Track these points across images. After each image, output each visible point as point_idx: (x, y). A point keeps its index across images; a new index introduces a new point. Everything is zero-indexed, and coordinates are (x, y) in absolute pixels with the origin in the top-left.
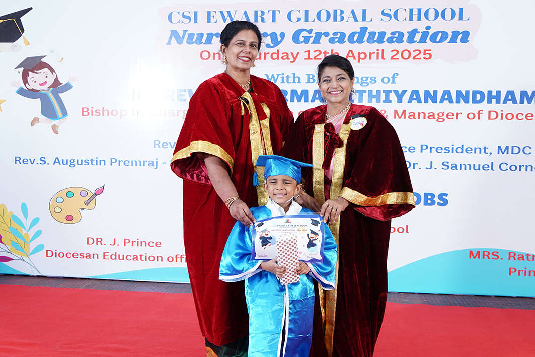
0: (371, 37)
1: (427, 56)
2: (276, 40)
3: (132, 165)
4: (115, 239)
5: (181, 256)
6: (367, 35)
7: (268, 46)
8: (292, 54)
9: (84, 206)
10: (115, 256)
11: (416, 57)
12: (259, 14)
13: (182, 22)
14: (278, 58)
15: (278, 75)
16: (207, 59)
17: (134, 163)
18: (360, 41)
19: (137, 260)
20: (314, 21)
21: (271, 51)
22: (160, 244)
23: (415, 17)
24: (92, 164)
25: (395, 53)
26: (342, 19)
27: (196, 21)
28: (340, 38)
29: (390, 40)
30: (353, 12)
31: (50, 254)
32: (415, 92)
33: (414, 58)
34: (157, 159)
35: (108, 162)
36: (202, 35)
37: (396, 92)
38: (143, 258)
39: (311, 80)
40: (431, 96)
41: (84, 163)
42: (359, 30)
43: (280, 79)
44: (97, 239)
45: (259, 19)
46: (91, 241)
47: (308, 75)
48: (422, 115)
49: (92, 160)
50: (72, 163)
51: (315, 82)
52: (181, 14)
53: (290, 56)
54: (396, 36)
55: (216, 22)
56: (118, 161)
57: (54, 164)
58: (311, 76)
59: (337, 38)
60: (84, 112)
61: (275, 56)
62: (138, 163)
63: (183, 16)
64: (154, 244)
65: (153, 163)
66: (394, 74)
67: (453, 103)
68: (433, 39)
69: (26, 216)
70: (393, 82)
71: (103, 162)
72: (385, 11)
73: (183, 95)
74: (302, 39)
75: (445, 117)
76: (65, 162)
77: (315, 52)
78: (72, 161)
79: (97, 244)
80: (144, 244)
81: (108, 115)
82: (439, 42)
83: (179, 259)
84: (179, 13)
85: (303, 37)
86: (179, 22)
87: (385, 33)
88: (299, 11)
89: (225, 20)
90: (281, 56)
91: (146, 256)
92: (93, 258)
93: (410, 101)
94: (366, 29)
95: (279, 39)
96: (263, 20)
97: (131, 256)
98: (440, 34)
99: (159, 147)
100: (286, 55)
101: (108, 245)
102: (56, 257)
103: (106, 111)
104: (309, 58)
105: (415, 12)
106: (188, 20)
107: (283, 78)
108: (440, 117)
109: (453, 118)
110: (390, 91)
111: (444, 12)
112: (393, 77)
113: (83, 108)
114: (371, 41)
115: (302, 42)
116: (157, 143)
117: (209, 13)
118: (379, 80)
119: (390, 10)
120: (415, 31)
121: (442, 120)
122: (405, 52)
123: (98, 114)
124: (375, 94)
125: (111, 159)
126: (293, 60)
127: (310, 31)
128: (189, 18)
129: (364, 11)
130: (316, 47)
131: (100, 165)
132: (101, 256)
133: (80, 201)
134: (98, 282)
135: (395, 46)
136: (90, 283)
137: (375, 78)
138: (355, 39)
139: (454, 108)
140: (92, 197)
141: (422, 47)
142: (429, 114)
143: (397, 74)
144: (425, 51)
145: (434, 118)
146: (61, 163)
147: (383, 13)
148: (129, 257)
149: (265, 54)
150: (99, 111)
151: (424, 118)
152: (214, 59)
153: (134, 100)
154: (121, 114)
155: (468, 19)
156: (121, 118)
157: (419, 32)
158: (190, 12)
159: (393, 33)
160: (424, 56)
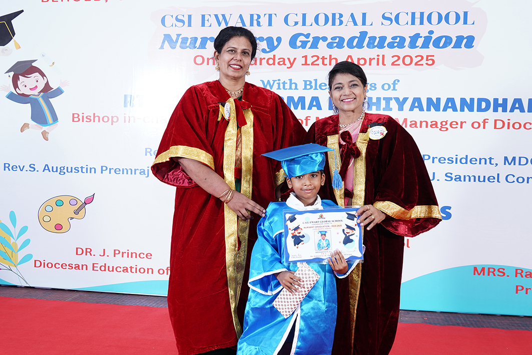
0: (371, 41)
1: (430, 62)
2: (272, 44)
3: (123, 173)
4: (104, 250)
6: (367, 40)
7: (264, 51)
8: (289, 59)
9: (74, 216)
10: (104, 268)
11: (418, 63)
12: (255, 17)
13: (176, 26)
14: (274, 64)
15: (274, 81)
16: (201, 64)
17: (125, 171)
18: (360, 46)
19: (127, 272)
20: (311, 25)
21: (267, 56)
22: (151, 255)
23: (417, 21)
24: (82, 172)
25: (396, 58)
26: (341, 23)
27: (190, 25)
28: (339, 43)
29: (391, 46)
30: (352, 15)
31: (38, 264)
32: (417, 100)
33: (416, 64)
34: (147, 167)
35: (99, 170)
36: (196, 39)
37: (397, 99)
38: (134, 270)
39: (308, 87)
40: (434, 104)
41: (74, 170)
42: (358, 35)
43: (276, 86)
44: (86, 249)
45: (255, 23)
46: (80, 251)
47: (305, 81)
48: (424, 124)
49: (82, 168)
50: (62, 171)
52: (174, 17)
53: (287, 62)
54: (398, 40)
55: (210, 26)
56: (108, 169)
57: (43, 171)
58: (308, 83)
59: (336, 42)
60: (75, 118)
61: (271, 61)
62: (129, 171)
63: (177, 19)
64: (145, 256)
65: (144, 171)
66: (395, 81)
67: (457, 111)
68: (436, 44)
69: (14, 225)
70: (394, 89)
71: (93, 170)
72: (386, 15)
74: (299, 44)
75: (448, 126)
76: (55, 170)
77: (312, 57)
78: (62, 168)
79: (86, 255)
80: (134, 255)
81: (99, 121)
82: (443, 47)
84: (172, 16)
85: (300, 41)
86: (172, 26)
87: (385, 38)
88: (296, 15)
89: (219, 24)
90: (277, 61)
91: (136, 268)
92: (82, 269)
93: (411, 109)
94: (366, 33)
95: (276, 43)
96: (259, 24)
97: (121, 268)
98: (444, 39)
99: (151, 155)
100: (282, 60)
101: (97, 255)
102: (44, 267)
103: (97, 118)
104: (306, 64)
105: (418, 16)
106: (182, 24)
107: (279, 84)
108: (443, 126)
109: (457, 127)
110: (391, 99)
111: (447, 15)
112: (394, 84)
113: (73, 114)
114: (371, 46)
115: (299, 47)
116: (148, 150)
117: (203, 16)
118: (379, 86)
119: (391, 13)
120: (417, 36)
121: (445, 129)
122: (406, 57)
123: (89, 120)
124: (375, 101)
125: (102, 167)
126: (289, 65)
127: (308, 36)
128: (183, 22)
129: (364, 15)
130: (314, 52)
131: (91, 172)
132: (90, 267)
133: (69, 210)
134: (86, 295)
135: (396, 51)
136: (78, 295)
137: (375, 84)
138: (354, 44)
139: (458, 116)
140: (81, 206)
141: (425, 52)
142: (431, 122)
143: (398, 81)
144: (427, 56)
145: (437, 127)
146: (51, 170)
147: (384, 17)
148: (119, 269)
149: (261, 59)
150: (90, 117)
151: (427, 127)
152: (208, 64)
153: (125, 106)
154: (112, 120)
155: (473, 24)
156: (112, 124)
157: (422, 37)
158: (183, 16)
159: (394, 38)
160: (427, 62)
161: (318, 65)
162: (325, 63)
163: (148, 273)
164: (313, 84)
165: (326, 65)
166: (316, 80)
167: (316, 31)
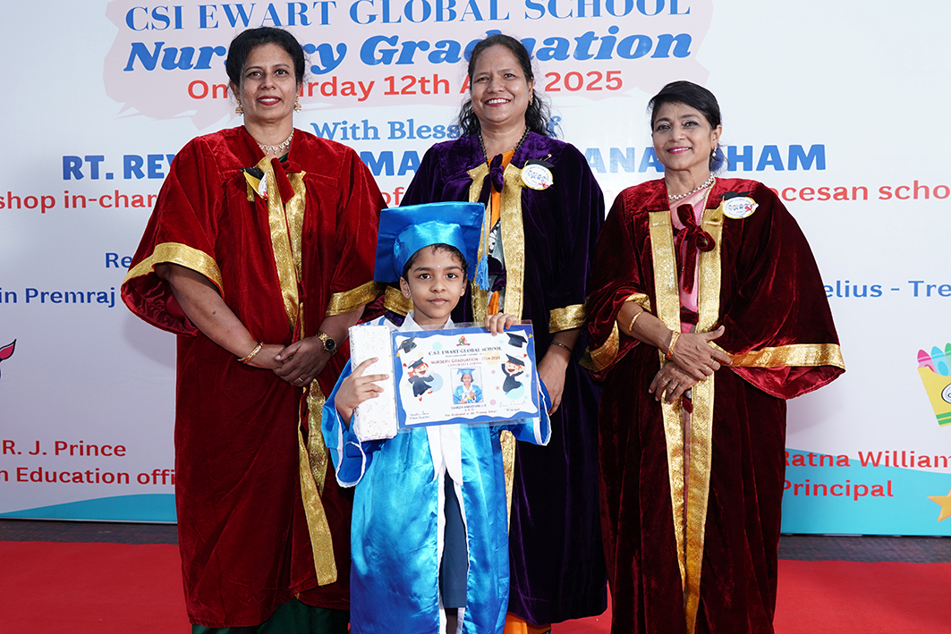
1: (614, 84)
2: (330, 58)
3: (67, 301)
4: (38, 443)
5: (164, 471)
7: (315, 70)
8: (361, 83)
10: (39, 475)
11: (593, 86)
12: (298, 9)
13: (153, 27)
14: (334, 93)
15: (336, 125)
16: (201, 97)
17: (71, 296)
19: (81, 481)
20: (400, 21)
21: (321, 79)
22: (124, 450)
23: (589, 9)
25: (554, 78)
27: (179, 25)
28: (450, 52)
29: (544, 55)
30: (473, 2)
32: (594, 152)
33: (589, 88)
34: (113, 289)
35: (22, 296)
36: (191, 50)
38: (93, 478)
39: (398, 134)
40: (623, 159)
43: (339, 132)
44: (5, 442)
45: (298, 18)
47: (392, 124)
51: (406, 137)
52: (150, 11)
53: (358, 89)
54: (555, 46)
55: (217, 26)
56: (39, 295)
58: (397, 126)
59: (444, 52)
61: (329, 89)
62: (78, 297)
63: (155, 15)
64: (112, 451)
65: (105, 296)
68: (624, 51)
71: (11, 297)
73: (159, 167)
74: (378, 55)
77: (403, 79)
79: (5, 452)
80: (92, 450)
81: (19, 207)
82: (636, 56)
83: (159, 478)
84: (146, 10)
85: (380, 51)
86: (147, 27)
87: (533, 41)
88: (372, 2)
89: (233, 22)
90: (339, 88)
91: (97, 474)
95: (336, 56)
96: (304, 21)
97: (69, 474)
98: (636, 42)
99: (117, 266)
100: (349, 86)
101: (25, 453)
103: (16, 200)
104: (392, 92)
106: (165, 24)
107: (345, 130)
115: (379, 61)
116: (112, 257)
117: (203, 9)
120: (589, 37)
122: (571, 77)
125: (28, 290)
126: (363, 96)
127: (393, 41)
128: (166, 19)
129: (494, 1)
130: (406, 69)
131: (6, 301)
132: (13, 475)
134: (5, 526)
135: (553, 65)
141: (603, 66)
143: (559, 119)
144: (609, 73)
147: (530, 5)
148: (65, 477)
152: (215, 96)
153: (67, 177)
154: (45, 204)
155: (688, 12)
156: (43, 211)
157: (597, 38)
158: (166, 9)
159: (549, 41)
160: (608, 83)
161: (414, 93)
162: (426, 90)
163: (119, 482)
164: (406, 129)
165: (429, 92)
166: (411, 121)
167: (408, 32)
